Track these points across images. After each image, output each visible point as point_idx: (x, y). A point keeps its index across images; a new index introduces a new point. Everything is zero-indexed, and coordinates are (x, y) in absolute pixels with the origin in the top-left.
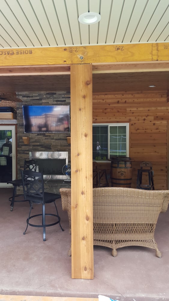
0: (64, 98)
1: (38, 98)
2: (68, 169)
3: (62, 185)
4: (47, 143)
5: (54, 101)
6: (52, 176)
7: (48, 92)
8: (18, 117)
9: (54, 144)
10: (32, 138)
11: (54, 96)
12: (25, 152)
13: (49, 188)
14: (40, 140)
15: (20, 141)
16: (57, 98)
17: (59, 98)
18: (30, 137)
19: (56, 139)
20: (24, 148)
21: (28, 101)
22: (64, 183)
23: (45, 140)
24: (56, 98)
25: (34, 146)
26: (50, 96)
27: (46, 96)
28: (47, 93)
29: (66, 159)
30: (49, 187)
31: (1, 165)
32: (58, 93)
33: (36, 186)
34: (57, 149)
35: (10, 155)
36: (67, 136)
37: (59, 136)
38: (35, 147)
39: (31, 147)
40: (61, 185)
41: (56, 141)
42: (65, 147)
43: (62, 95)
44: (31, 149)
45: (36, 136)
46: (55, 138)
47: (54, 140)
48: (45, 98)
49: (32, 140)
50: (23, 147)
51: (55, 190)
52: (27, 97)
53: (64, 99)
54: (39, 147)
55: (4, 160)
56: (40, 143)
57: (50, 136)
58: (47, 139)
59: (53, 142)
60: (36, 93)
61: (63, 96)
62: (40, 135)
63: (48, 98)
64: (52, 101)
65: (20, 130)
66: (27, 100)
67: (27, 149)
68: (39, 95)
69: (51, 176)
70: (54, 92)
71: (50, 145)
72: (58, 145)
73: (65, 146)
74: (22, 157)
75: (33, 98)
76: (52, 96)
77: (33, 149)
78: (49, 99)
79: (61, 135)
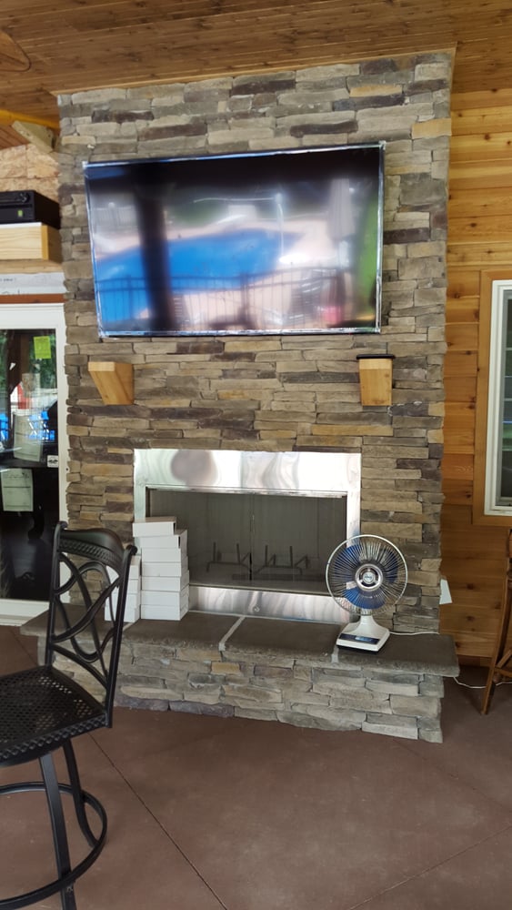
0: (345, 105)
1: (182, 120)
2: (364, 571)
3: (322, 671)
4: (235, 398)
5: (277, 133)
6: (260, 596)
7: (244, 75)
8: (66, 246)
9: (275, 406)
10: (145, 371)
11: (284, 97)
12: (111, 450)
13: (239, 674)
14: (192, 380)
15: (83, 384)
16: (301, 112)
17: (315, 110)
18: (138, 361)
19: (291, 378)
20: (101, 426)
21: (122, 146)
22: (335, 657)
23: (223, 381)
24: (292, 112)
25: (158, 414)
26: (257, 104)
27: (233, 104)
28: (235, 82)
29: (345, 498)
30: (242, 668)
31: (5, 509)
32: (309, 78)
33: (166, 662)
34: (293, 434)
35: (50, 457)
36: (359, 358)
37: (309, 356)
38: (163, 425)
39: (143, 424)
40: (315, 665)
41: (289, 387)
42: (345, 427)
43: (331, 87)
44: (142, 435)
45: (171, 358)
46: (281, 368)
47: (273, 383)
48: (225, 117)
49: (147, 383)
50: (99, 421)
51: (276, 696)
52: (122, 118)
53: (346, 115)
54: (186, 425)
55: (21, 482)
56: (196, 404)
57: (251, 357)
58: (236, 374)
59: (272, 397)
60: (170, 92)
61: (340, 94)
62: (196, 351)
63: (245, 115)
64: (271, 132)
65: (80, 323)
66: (118, 138)
67: (122, 434)
68: (191, 99)
69: (256, 593)
70: (282, 72)
71: (253, 413)
72: (296, 414)
73: (344, 418)
74: (90, 479)
75: (153, 124)
76: (268, 102)
77: (151, 435)
78: (251, 120)
79: (322, 349)
